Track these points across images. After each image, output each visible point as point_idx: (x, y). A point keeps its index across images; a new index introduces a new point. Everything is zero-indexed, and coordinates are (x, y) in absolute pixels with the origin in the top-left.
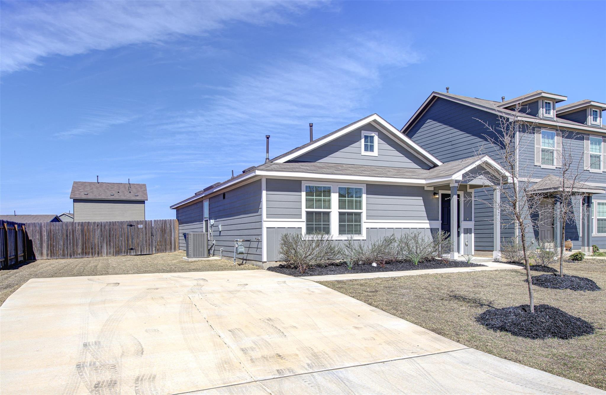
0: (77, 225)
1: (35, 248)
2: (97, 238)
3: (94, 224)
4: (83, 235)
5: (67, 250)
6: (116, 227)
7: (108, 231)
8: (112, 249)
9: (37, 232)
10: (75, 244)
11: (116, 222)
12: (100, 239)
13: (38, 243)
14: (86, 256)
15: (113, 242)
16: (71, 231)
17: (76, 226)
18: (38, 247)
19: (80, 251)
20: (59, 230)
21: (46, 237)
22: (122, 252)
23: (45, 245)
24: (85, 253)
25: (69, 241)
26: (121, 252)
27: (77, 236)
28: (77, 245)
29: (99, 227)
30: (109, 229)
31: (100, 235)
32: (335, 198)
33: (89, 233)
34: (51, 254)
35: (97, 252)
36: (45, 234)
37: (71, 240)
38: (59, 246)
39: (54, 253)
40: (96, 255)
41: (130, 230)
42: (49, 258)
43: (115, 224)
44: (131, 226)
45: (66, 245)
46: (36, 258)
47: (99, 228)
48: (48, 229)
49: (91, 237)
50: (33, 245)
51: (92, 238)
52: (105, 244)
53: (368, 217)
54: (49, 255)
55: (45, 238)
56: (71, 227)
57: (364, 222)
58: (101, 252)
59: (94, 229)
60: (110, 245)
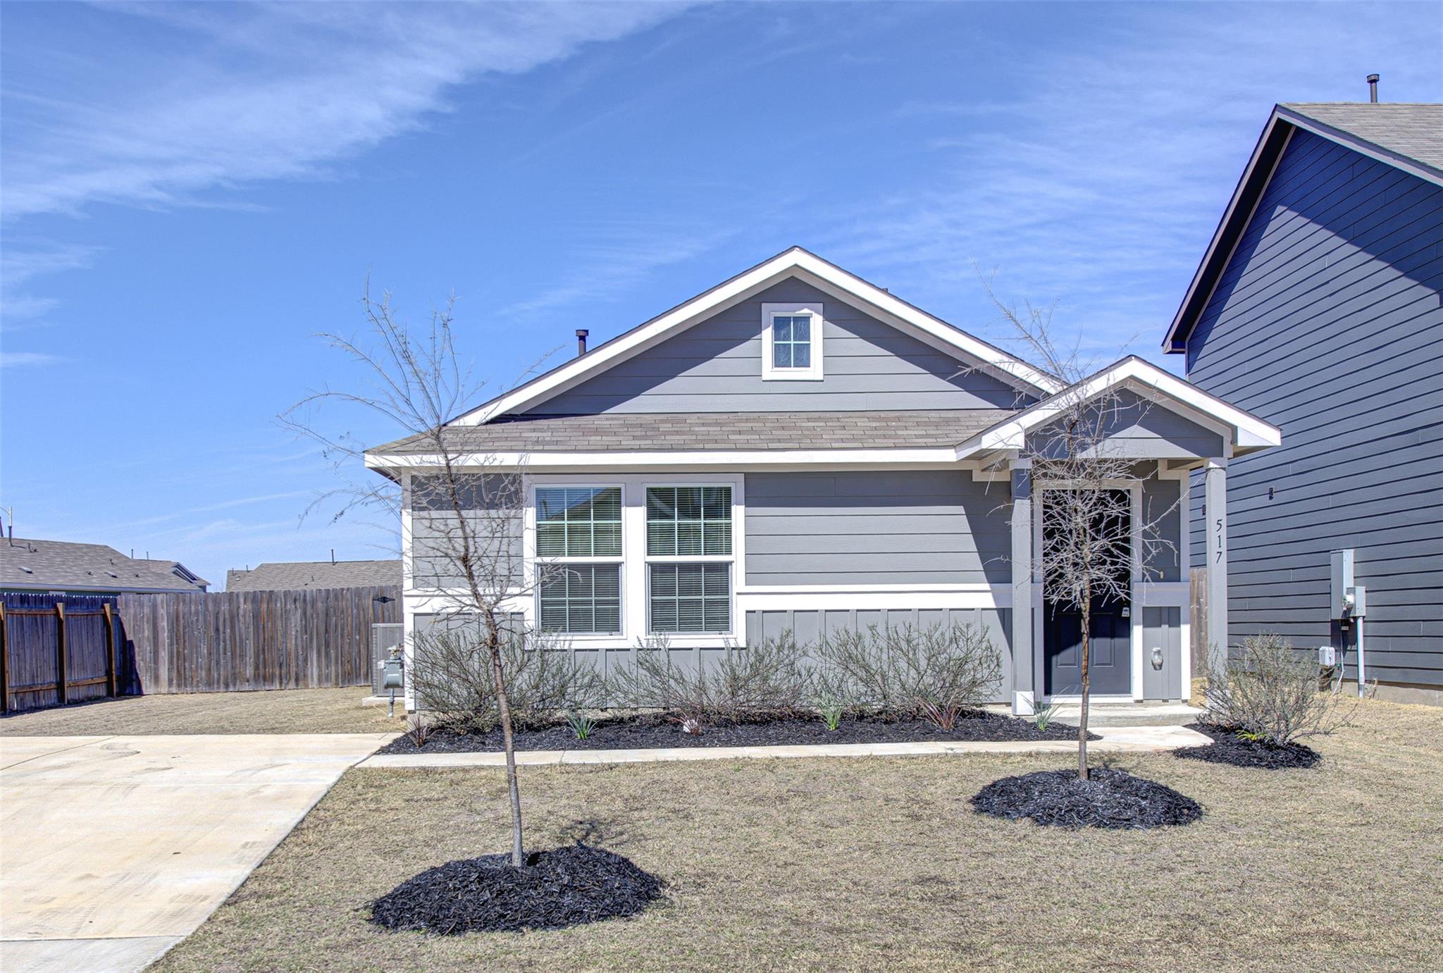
0: (242, 600)
1: (142, 664)
2: (294, 637)
3: (285, 595)
4: (258, 627)
5: (218, 670)
6: (344, 603)
7: (322, 616)
8: (333, 668)
9: (145, 619)
10: (237, 654)
11: (343, 589)
12: (302, 638)
13: (148, 648)
14: (264, 685)
15: (337, 647)
16: (227, 616)
17: (238, 602)
18: (148, 660)
19: (249, 672)
20: (197, 613)
21: (166, 634)
22: (360, 675)
23: (164, 655)
24: (263, 678)
25: (222, 644)
26: (358, 676)
27: (243, 630)
28: (242, 656)
29: (297, 604)
30: (324, 609)
31: (301, 627)
32: (634, 520)
33: (274, 624)
34: (178, 680)
35: (293, 675)
36: (164, 624)
37: (228, 642)
38: (197, 657)
39: (185, 678)
40: (292, 684)
41: (380, 612)
42: (174, 690)
43: (340, 597)
44: (384, 600)
45: (214, 657)
46: (144, 689)
47: (298, 607)
48: (171, 612)
49: (279, 634)
50: (136, 655)
51: (279, 636)
52: (315, 651)
53: (753, 576)
54: (175, 682)
55: (164, 636)
56: (227, 605)
57: (738, 594)
58: (304, 676)
59: (286, 610)
60: (327, 654)
